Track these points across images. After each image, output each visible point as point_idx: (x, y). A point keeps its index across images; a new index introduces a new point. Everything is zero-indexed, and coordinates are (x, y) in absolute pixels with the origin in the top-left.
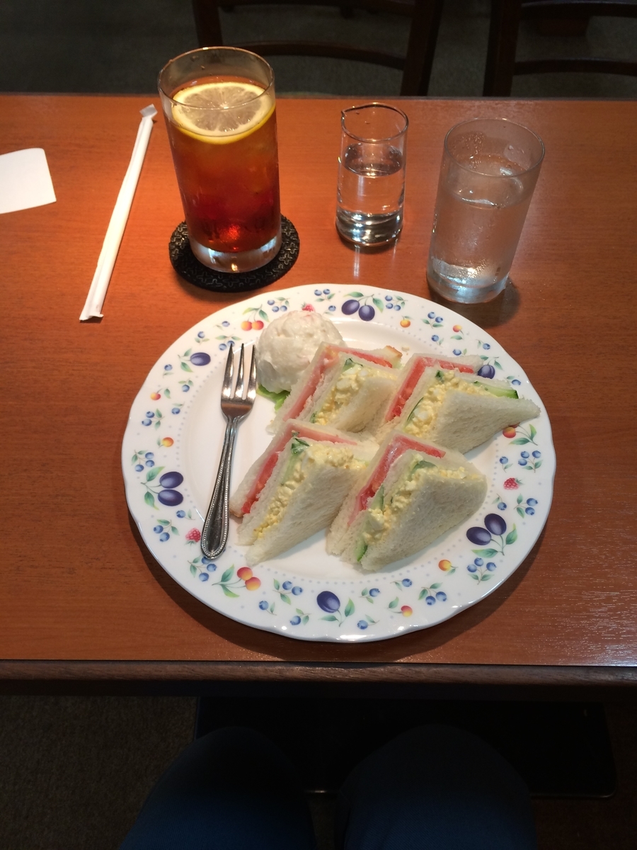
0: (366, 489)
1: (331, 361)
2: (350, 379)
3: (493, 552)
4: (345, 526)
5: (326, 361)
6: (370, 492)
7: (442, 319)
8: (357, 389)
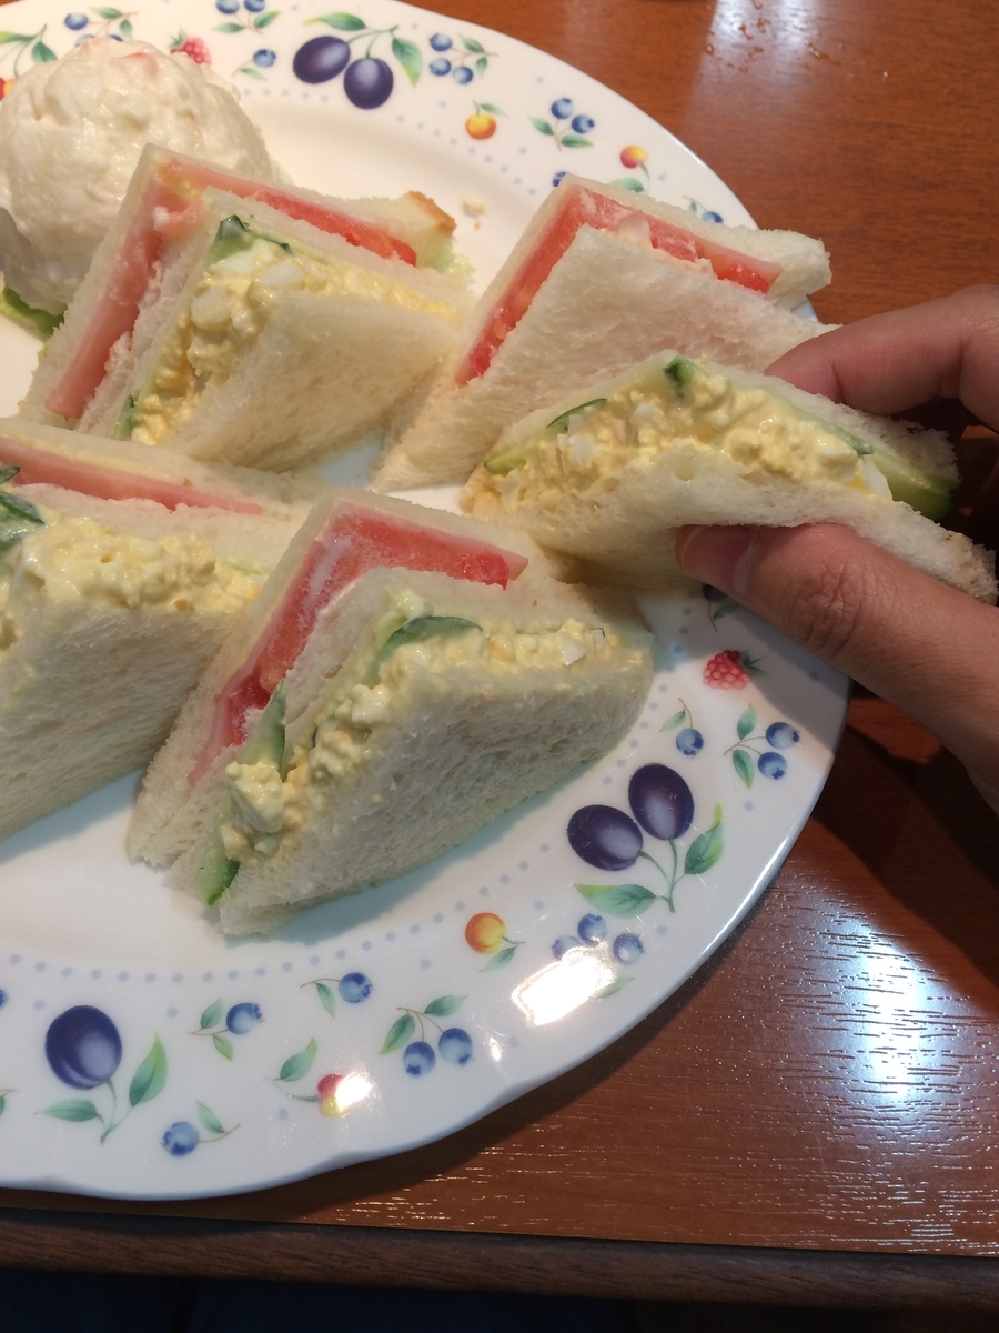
0: (243, 677)
1: (178, 217)
2: (229, 293)
3: (641, 896)
4: (181, 784)
5: (162, 216)
6: (254, 691)
7: (591, 123)
8: (250, 329)
